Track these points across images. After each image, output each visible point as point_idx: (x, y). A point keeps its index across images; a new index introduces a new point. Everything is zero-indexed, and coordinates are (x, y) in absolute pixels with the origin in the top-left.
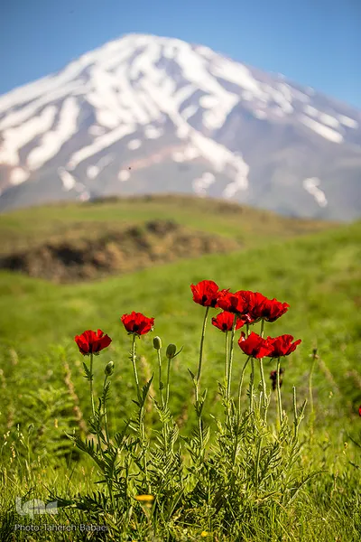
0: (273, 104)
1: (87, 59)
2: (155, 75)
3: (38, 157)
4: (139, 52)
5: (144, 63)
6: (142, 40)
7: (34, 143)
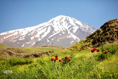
0: (85, 28)
1: (53, 19)
2: (65, 23)
3: (43, 36)
4: (62, 18)
5: (63, 20)
6: (63, 16)
7: (43, 34)
